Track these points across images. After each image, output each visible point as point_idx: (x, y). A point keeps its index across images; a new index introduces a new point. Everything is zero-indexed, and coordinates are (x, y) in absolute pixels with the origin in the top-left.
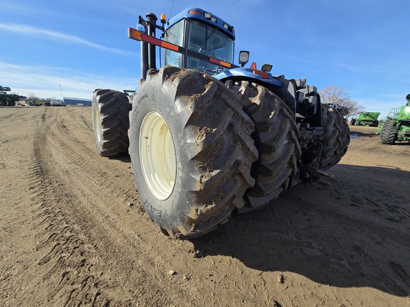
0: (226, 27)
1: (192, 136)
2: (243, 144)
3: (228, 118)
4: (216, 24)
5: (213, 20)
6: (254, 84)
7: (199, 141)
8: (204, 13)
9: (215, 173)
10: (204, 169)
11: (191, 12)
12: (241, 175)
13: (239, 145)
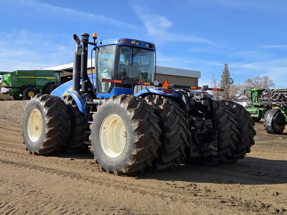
0: (147, 45)
1: (134, 123)
2: (153, 126)
3: (147, 116)
4: (140, 46)
5: (138, 44)
6: (162, 97)
7: (137, 124)
8: (131, 40)
9: (143, 135)
10: (139, 134)
11: (121, 42)
12: (153, 138)
13: (151, 126)
